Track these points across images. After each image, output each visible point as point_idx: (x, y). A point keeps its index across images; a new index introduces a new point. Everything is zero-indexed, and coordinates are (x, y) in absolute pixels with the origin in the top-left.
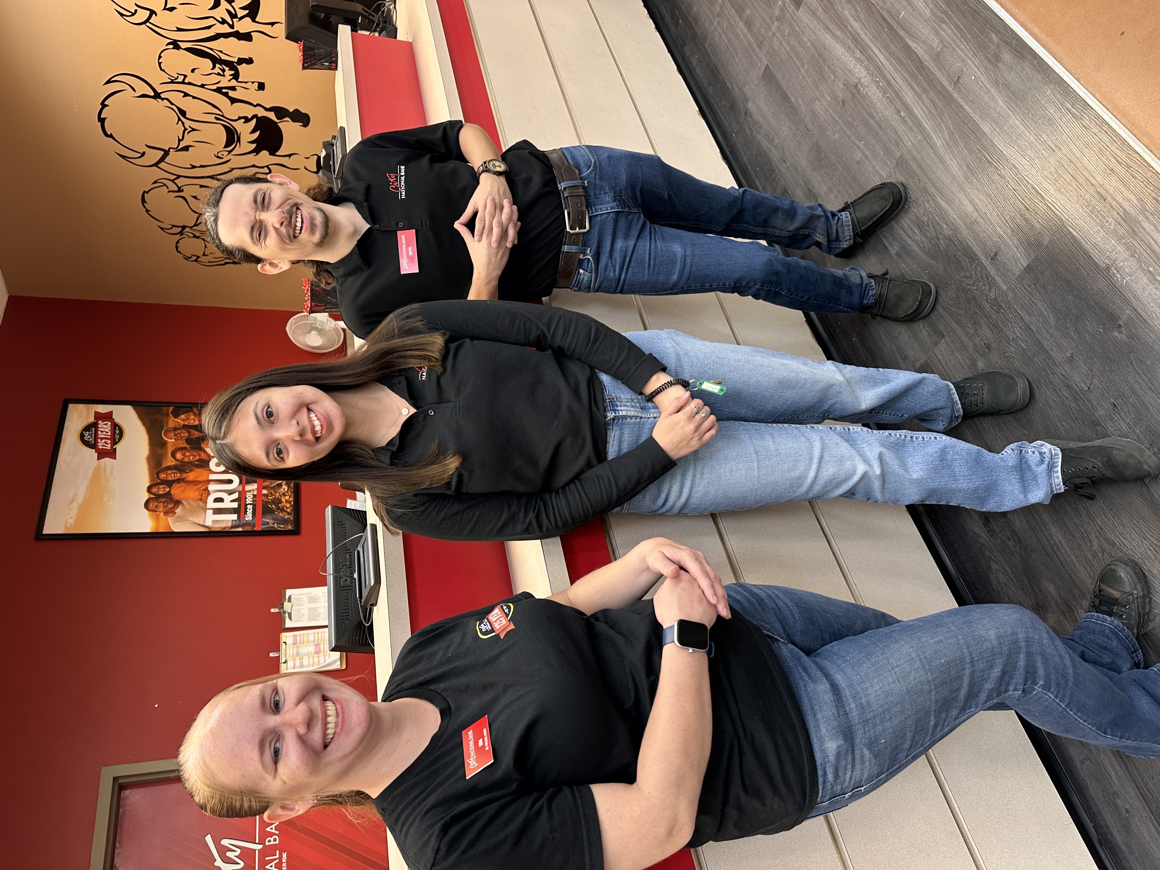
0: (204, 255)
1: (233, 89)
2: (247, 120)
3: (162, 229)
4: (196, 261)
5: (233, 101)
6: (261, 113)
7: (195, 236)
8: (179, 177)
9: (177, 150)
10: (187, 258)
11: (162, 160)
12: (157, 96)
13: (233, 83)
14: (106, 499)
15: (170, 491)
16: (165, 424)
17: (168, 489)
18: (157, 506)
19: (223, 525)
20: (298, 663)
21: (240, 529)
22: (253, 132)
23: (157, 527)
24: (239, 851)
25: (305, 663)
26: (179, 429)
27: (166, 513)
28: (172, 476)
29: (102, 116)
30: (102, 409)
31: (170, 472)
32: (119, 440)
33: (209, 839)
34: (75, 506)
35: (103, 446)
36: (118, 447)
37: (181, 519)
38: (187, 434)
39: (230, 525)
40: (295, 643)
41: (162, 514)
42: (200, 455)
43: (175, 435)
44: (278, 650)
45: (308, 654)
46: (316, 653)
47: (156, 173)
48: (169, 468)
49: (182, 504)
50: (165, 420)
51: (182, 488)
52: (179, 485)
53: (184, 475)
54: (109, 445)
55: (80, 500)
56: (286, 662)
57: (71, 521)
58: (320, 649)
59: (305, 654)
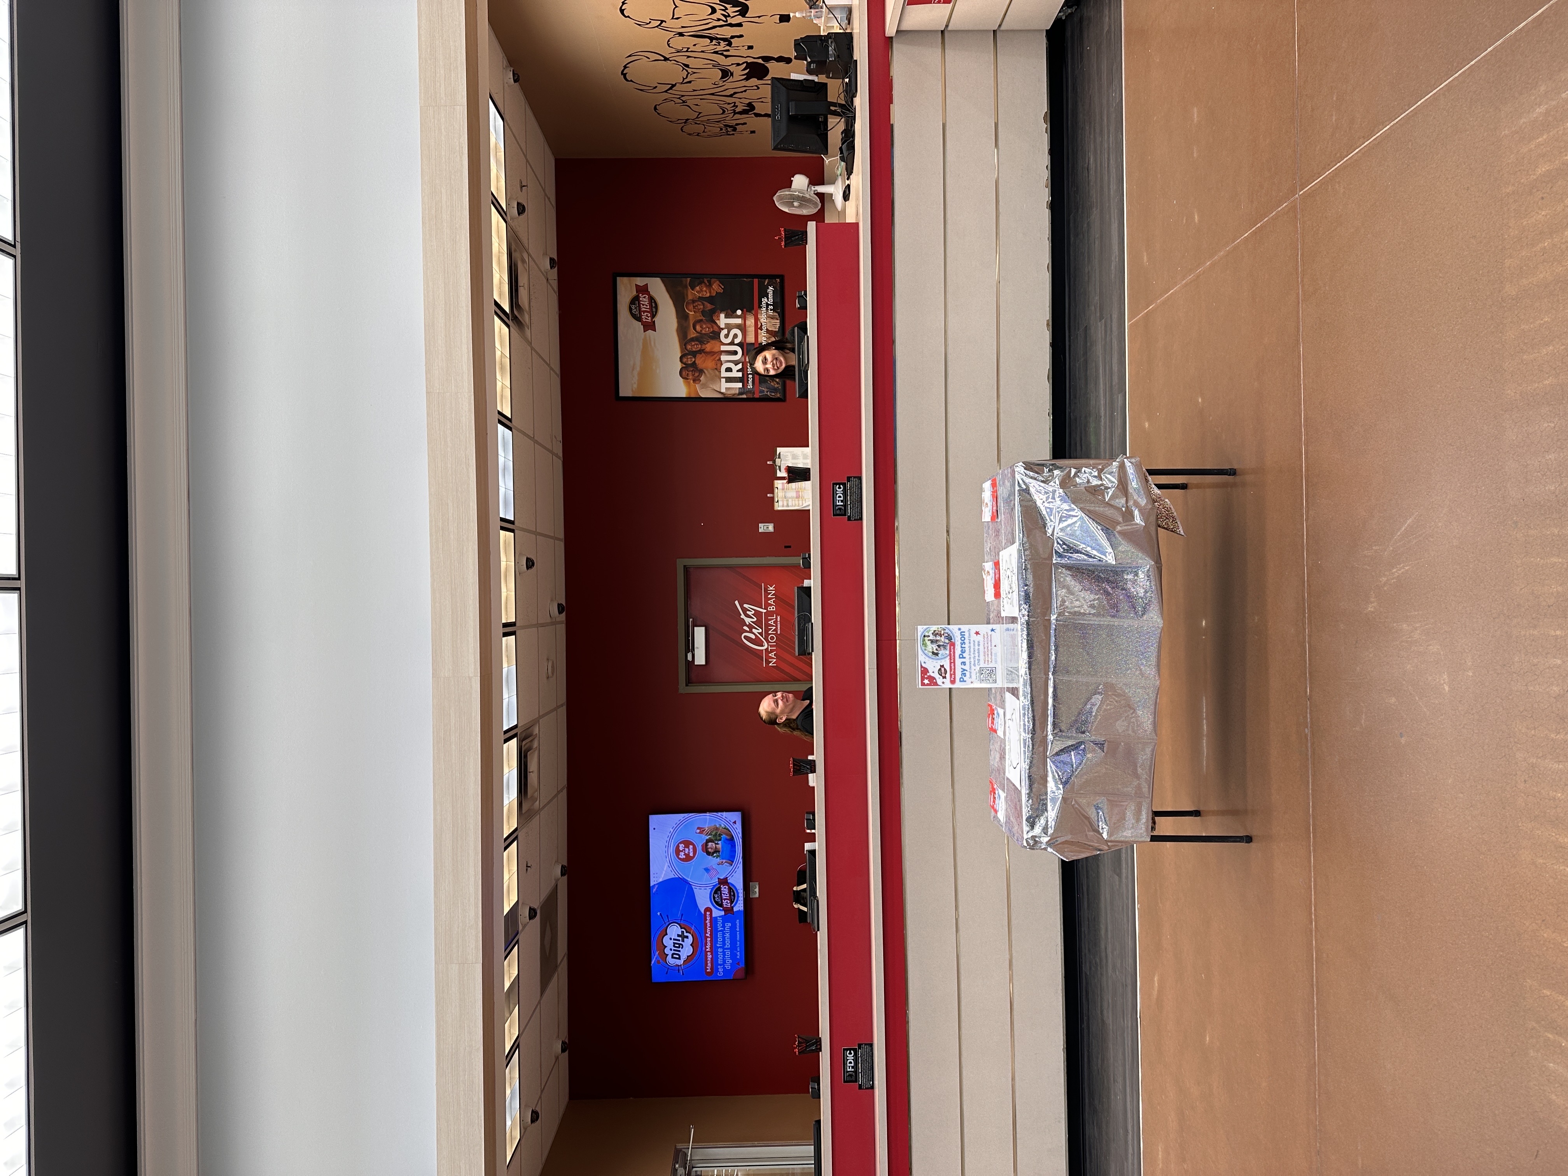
0: (704, 132)
1: (728, 51)
2: (738, 65)
3: (671, 121)
4: (697, 135)
5: (726, 56)
6: (750, 60)
7: (696, 123)
8: (683, 96)
9: (682, 83)
10: (690, 134)
11: (670, 89)
12: (666, 59)
13: (728, 48)
14: (654, 368)
15: (695, 361)
16: (686, 297)
17: (694, 360)
18: (688, 374)
19: (733, 392)
20: (785, 504)
21: (744, 396)
22: (744, 70)
23: (690, 393)
24: (753, 612)
25: (790, 504)
26: (696, 301)
27: (694, 381)
28: (696, 347)
29: (624, 72)
30: (640, 281)
31: (693, 343)
32: (656, 312)
33: (737, 602)
34: (636, 373)
35: (646, 319)
36: (656, 319)
37: (704, 386)
38: (702, 307)
39: (737, 392)
40: (783, 489)
41: (692, 381)
42: (713, 327)
43: (694, 306)
44: (773, 493)
45: (792, 498)
46: (797, 498)
47: (666, 95)
48: (692, 340)
49: (704, 373)
50: (685, 291)
51: (703, 358)
52: (701, 356)
53: (704, 347)
54: (650, 319)
55: (638, 369)
56: (778, 501)
57: (635, 386)
58: (799, 495)
59: (790, 498)
